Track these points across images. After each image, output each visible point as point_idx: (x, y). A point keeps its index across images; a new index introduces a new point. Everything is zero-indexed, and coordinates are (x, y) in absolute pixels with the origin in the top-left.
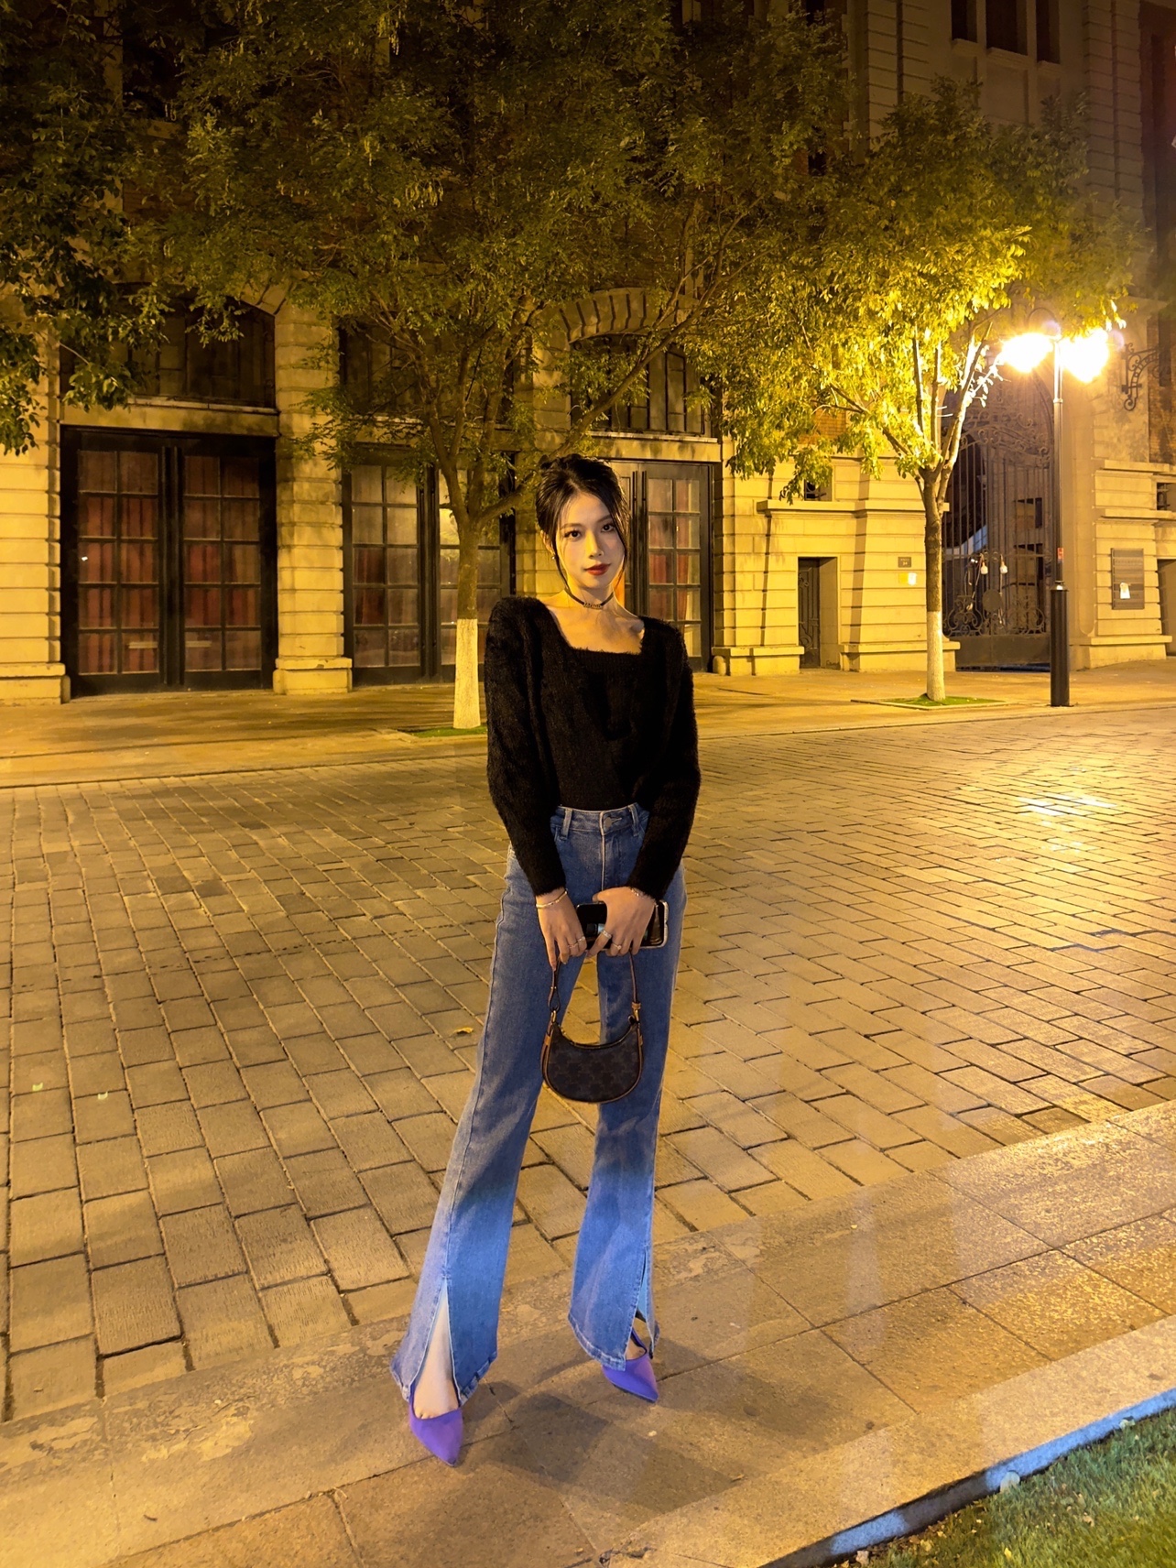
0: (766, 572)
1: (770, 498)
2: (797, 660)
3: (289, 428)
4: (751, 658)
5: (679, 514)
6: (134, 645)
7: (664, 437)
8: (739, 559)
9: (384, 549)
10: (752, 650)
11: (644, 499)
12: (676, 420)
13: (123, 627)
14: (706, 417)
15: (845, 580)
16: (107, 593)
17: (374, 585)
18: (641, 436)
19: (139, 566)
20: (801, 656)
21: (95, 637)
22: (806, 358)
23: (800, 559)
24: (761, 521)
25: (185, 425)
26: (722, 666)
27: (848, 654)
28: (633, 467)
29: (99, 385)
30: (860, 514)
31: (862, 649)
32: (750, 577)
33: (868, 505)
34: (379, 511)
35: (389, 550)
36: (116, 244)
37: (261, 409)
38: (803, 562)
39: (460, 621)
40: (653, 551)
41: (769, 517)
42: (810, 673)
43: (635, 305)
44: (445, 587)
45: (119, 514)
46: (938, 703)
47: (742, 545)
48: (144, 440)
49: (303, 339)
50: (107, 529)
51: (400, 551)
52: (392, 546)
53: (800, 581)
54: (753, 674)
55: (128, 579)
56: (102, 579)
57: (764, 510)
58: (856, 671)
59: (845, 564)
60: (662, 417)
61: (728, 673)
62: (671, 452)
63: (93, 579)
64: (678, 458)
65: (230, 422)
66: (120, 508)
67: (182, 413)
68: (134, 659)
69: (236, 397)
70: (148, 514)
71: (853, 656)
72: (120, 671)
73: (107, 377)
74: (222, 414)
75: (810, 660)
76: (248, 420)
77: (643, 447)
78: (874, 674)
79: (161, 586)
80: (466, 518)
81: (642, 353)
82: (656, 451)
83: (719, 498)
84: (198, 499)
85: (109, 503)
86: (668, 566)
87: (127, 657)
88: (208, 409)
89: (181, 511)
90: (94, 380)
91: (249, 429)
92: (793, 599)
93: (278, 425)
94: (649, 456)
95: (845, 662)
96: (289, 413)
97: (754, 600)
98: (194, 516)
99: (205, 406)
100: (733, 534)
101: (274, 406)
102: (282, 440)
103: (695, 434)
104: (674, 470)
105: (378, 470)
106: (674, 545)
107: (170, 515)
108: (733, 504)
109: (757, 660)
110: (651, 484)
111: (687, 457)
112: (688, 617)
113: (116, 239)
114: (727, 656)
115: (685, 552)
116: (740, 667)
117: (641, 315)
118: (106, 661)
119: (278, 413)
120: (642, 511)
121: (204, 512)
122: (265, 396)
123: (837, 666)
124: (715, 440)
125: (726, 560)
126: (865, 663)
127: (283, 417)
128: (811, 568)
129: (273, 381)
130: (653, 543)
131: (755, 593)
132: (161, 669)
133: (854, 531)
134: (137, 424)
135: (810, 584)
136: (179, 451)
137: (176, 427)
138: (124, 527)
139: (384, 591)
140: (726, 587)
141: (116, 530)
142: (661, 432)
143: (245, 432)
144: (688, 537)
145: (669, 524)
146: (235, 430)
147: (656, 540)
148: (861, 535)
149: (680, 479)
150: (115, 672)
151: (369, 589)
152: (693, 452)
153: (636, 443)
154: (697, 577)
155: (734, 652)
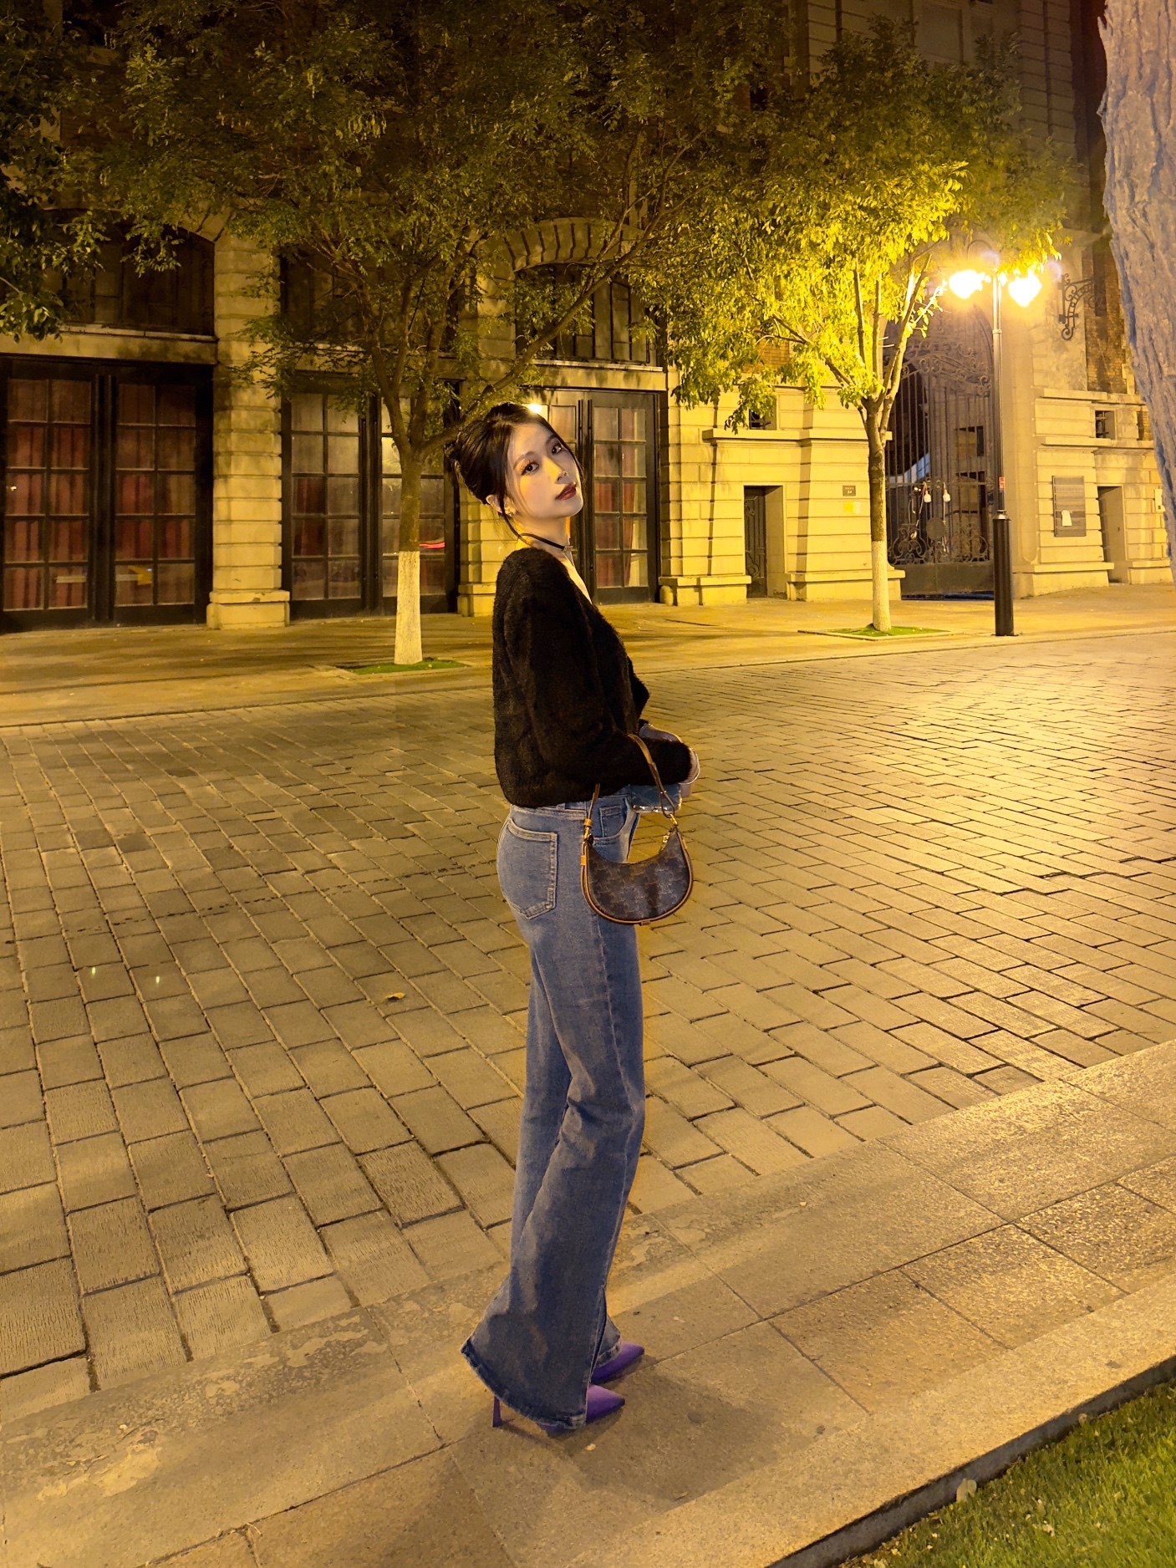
0: (712, 501)
1: (715, 426)
2: (744, 589)
3: (228, 355)
4: (698, 588)
5: (624, 443)
6: (62, 579)
7: (610, 366)
8: (685, 488)
9: (324, 479)
10: (699, 580)
11: (590, 428)
12: (622, 349)
13: (50, 561)
14: (651, 346)
15: (790, 509)
16: (35, 526)
17: (312, 515)
18: (586, 364)
19: (69, 499)
20: (748, 585)
21: (21, 572)
22: (748, 289)
23: (746, 488)
24: (707, 450)
25: (120, 353)
26: (669, 597)
27: (795, 584)
28: (579, 395)
29: (30, 314)
30: (804, 443)
31: (808, 578)
32: (696, 506)
33: (812, 434)
34: (321, 438)
35: (330, 480)
36: (51, 172)
37: (198, 337)
38: (750, 491)
39: (401, 554)
40: (598, 479)
41: (715, 446)
42: (757, 602)
43: (579, 235)
44: (387, 517)
45: (48, 446)
46: (883, 634)
47: (688, 473)
48: (77, 368)
49: (243, 267)
50: (37, 457)
51: (340, 481)
52: (332, 475)
53: (747, 509)
54: (701, 604)
55: (57, 510)
56: (30, 510)
57: (710, 439)
58: (803, 600)
59: (791, 493)
60: (607, 345)
61: (675, 603)
62: (617, 380)
63: (20, 511)
64: (623, 386)
65: (167, 349)
66: (50, 438)
67: (118, 341)
68: (62, 593)
69: (173, 324)
70: (80, 444)
71: (800, 585)
72: (46, 606)
73: (38, 307)
74: (158, 342)
75: (757, 589)
76: (186, 347)
77: (588, 375)
78: (820, 604)
79: (91, 517)
80: (408, 448)
81: (587, 283)
82: (601, 380)
83: (665, 426)
84: (132, 427)
85: (39, 432)
86: (614, 494)
87: (55, 591)
88: (144, 337)
89: (114, 440)
90: (24, 310)
91: (186, 356)
92: (739, 528)
93: (216, 354)
94: (594, 384)
95: (792, 591)
96: (228, 341)
97: (702, 529)
98: (127, 446)
99: (141, 333)
100: (680, 463)
101: (212, 333)
102: (220, 368)
103: (640, 363)
104: (620, 398)
105: (319, 398)
106: (620, 473)
107: (103, 445)
108: (679, 433)
109: (704, 590)
110: (597, 412)
111: (633, 386)
112: (635, 546)
113: (50, 168)
114: (674, 586)
115: (631, 481)
116: (687, 597)
117: (585, 245)
118: (32, 597)
119: (217, 341)
120: (587, 439)
121: (138, 441)
122: (204, 324)
123: (784, 596)
124: (660, 369)
125: (673, 489)
126: (811, 592)
127: (222, 345)
128: (757, 496)
129: (212, 307)
130: (600, 471)
131: (701, 522)
132: (90, 604)
133: (798, 459)
134: (70, 351)
135: (756, 513)
136: (114, 379)
137: (110, 355)
138: (55, 457)
139: (324, 522)
140: (673, 516)
141: (46, 461)
142: (607, 360)
143: (182, 360)
144: (635, 466)
145: (615, 452)
146: (172, 358)
147: (602, 468)
148: (806, 464)
149: (625, 407)
150: (41, 608)
151: (307, 519)
152: (639, 380)
153: (581, 372)
154: (644, 506)
155: (681, 582)
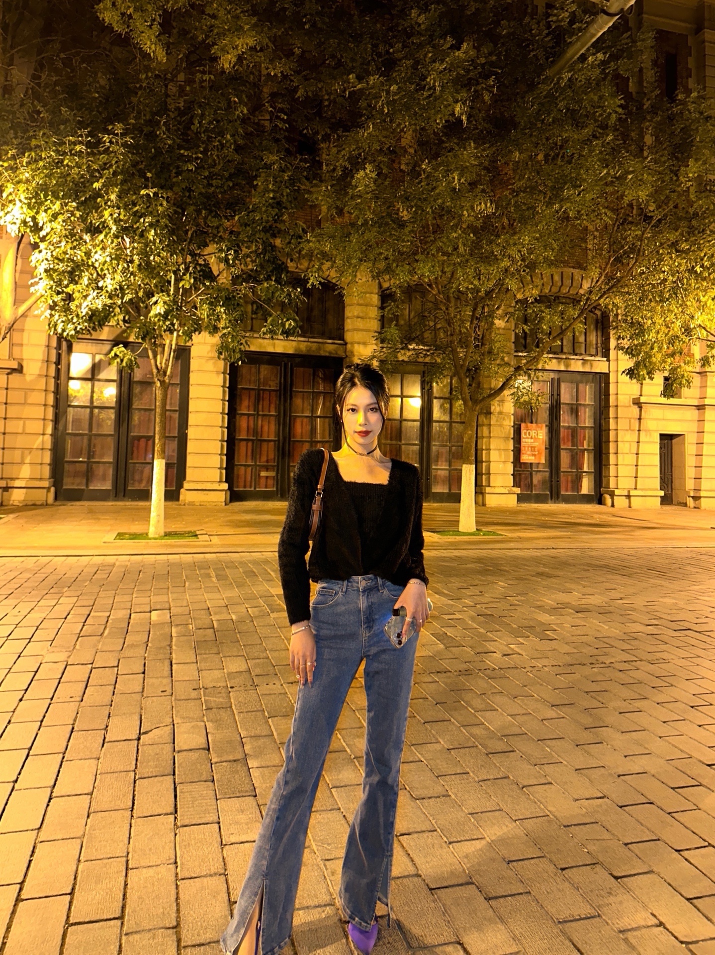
0: (638, 442)
1: (641, 395)
2: (659, 499)
3: (352, 352)
4: (628, 497)
5: (581, 404)
6: (263, 474)
7: (572, 357)
8: (620, 433)
9: (401, 422)
10: (629, 492)
11: (559, 395)
12: (580, 347)
13: (258, 463)
14: (599, 345)
15: (690, 449)
16: (250, 444)
17: (394, 442)
18: (557, 356)
19: (270, 430)
20: (661, 497)
21: (243, 468)
22: (683, 305)
23: (661, 435)
24: (636, 409)
25: (296, 350)
26: (609, 501)
27: (693, 497)
28: (552, 375)
29: (283, 325)
30: (701, 408)
31: (702, 494)
32: (627, 445)
33: (707, 402)
34: (399, 399)
35: (404, 423)
36: (300, 243)
37: (336, 342)
38: (663, 436)
39: (464, 466)
40: (563, 426)
41: (641, 408)
42: (667, 508)
43: (557, 278)
44: (435, 445)
45: (258, 399)
47: (623, 424)
48: (273, 359)
49: (361, 302)
50: (252, 408)
51: (410, 423)
52: (405, 420)
53: (661, 448)
54: (630, 507)
55: (261, 436)
56: (248, 436)
57: (637, 403)
58: (698, 508)
59: (691, 439)
60: (571, 345)
61: (613, 506)
62: (577, 366)
63: (243, 436)
64: (581, 369)
65: (319, 349)
66: (258, 396)
67: (294, 344)
68: (263, 481)
69: (323, 335)
70: (274, 399)
71: (696, 498)
72: (255, 488)
73: (288, 320)
74: (315, 344)
75: (666, 500)
76: (330, 347)
77: (559, 362)
78: (710, 511)
79: (279, 440)
80: (470, 403)
81: (585, 305)
82: (567, 365)
83: (607, 395)
84: (301, 392)
85: (253, 393)
86: (573, 436)
87: (259, 481)
88: (308, 341)
89: (291, 398)
91: (330, 353)
92: (657, 460)
93: (345, 351)
94: (562, 368)
95: (690, 502)
96: (352, 344)
97: (631, 459)
98: (298, 402)
99: (306, 339)
100: (617, 418)
101: (343, 340)
102: (348, 360)
103: (592, 356)
104: (578, 377)
105: (399, 377)
106: (577, 424)
107: (285, 401)
108: (617, 399)
109: (632, 498)
110: (563, 386)
111: (587, 369)
112: (585, 469)
113: (299, 240)
114: (612, 494)
115: (584, 428)
116: (621, 502)
117: (559, 284)
118: (248, 484)
119: (346, 344)
120: (557, 402)
121: (303, 399)
122: (338, 334)
123: (685, 505)
124: (605, 359)
125: (612, 434)
126: (704, 503)
127: (349, 346)
128: (667, 439)
129: (343, 325)
130: (564, 422)
131: (630, 456)
132: (277, 488)
133: (696, 418)
134: (270, 349)
135: (666, 451)
136: (291, 365)
137: (291, 351)
138: (260, 407)
139: (400, 446)
140: (612, 450)
141: (256, 409)
142: (570, 354)
143: (327, 354)
144: (587, 419)
145: (575, 410)
146: (322, 353)
147: (566, 420)
148: (701, 421)
149: (582, 382)
150: (253, 489)
151: (391, 445)
152: (591, 366)
153: (554, 361)
154: (592, 444)
155: (617, 492)
